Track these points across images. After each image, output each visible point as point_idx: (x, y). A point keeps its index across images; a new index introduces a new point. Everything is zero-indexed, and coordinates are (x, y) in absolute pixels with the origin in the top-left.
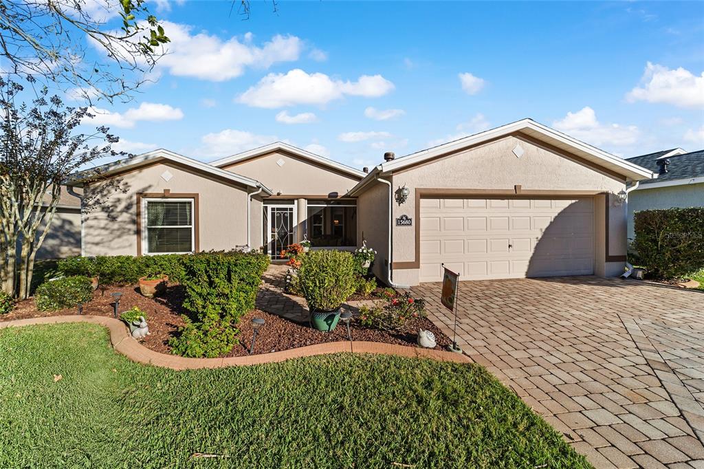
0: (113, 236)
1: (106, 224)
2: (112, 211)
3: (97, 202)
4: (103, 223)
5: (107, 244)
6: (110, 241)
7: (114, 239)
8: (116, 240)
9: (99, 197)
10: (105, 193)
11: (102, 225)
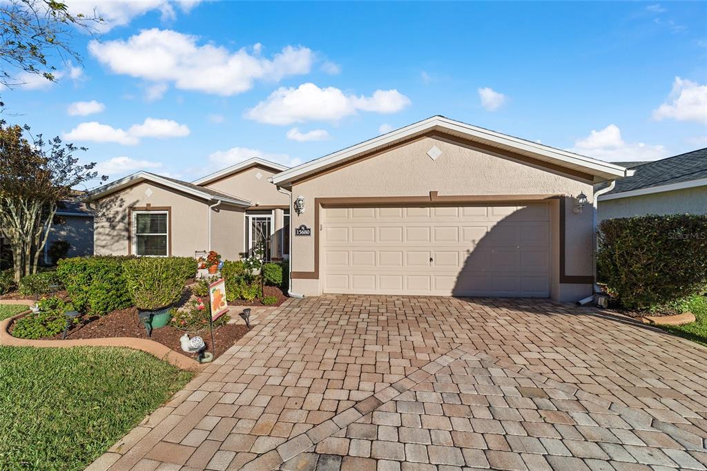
0: (113, 240)
1: (109, 232)
2: (113, 221)
3: (103, 215)
4: (107, 230)
5: (109, 247)
6: (112, 245)
7: (114, 243)
8: (116, 244)
9: (104, 210)
10: (108, 207)
11: (107, 232)
